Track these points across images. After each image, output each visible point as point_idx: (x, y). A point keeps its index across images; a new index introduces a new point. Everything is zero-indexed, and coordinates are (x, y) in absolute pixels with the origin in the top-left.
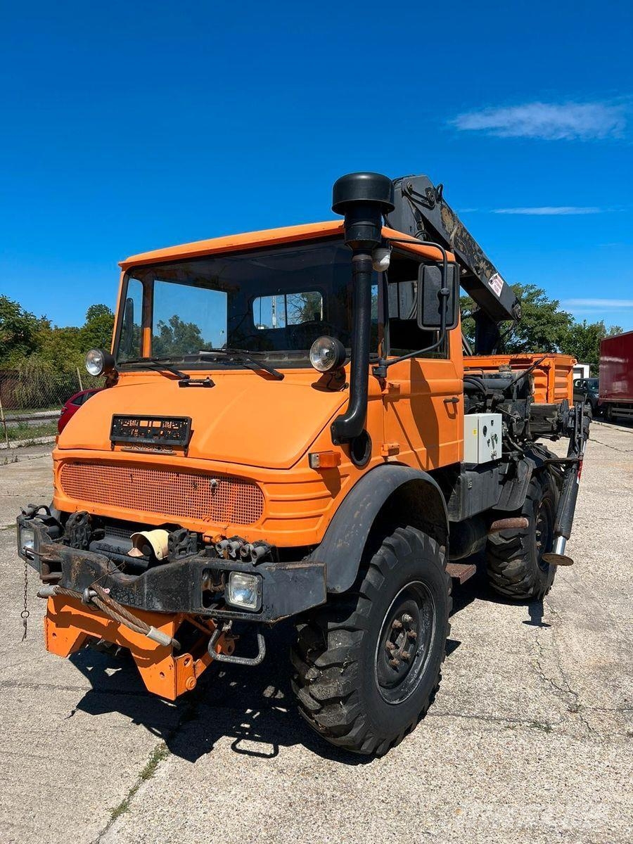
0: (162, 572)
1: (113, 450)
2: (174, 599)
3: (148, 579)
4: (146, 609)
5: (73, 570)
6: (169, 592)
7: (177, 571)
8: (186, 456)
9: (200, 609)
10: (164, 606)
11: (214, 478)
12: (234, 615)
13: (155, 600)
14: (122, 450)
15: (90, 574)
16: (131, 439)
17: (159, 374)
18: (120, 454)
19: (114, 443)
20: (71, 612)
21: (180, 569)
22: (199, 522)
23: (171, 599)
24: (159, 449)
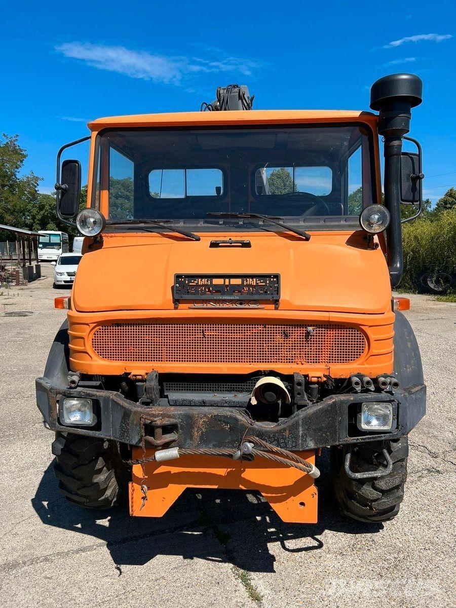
0: (314, 413)
1: (176, 308)
2: (324, 435)
3: (302, 422)
4: (301, 450)
5: (196, 429)
6: (320, 430)
7: (327, 411)
8: (276, 309)
9: (346, 439)
10: (316, 444)
11: (311, 326)
12: (375, 438)
13: (308, 439)
14: (190, 308)
15: (223, 429)
16: (204, 297)
17: (160, 235)
18: (185, 311)
19: (176, 301)
20: (170, 472)
21: (329, 408)
22: (294, 366)
23: (322, 436)
24: (241, 304)
